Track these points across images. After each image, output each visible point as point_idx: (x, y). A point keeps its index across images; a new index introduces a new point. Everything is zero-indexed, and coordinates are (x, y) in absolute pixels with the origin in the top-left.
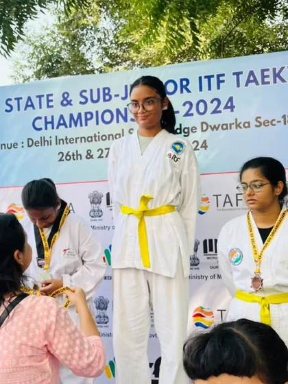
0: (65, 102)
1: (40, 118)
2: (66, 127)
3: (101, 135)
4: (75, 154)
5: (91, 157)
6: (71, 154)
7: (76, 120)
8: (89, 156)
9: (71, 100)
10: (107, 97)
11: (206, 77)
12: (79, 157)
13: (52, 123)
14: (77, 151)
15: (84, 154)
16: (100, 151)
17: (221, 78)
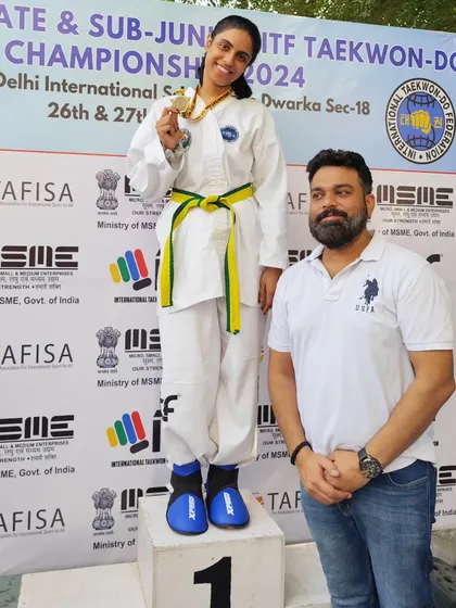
0: (65, 27)
1: (21, 44)
2: (65, 65)
3: (121, 87)
4: (78, 108)
5: (105, 118)
6: (70, 108)
7: (82, 58)
8: (101, 115)
9: (76, 26)
10: (134, 34)
11: (271, 35)
12: (84, 114)
13: (41, 54)
14: (81, 105)
15: (93, 112)
16: (119, 111)
17: (291, 41)
